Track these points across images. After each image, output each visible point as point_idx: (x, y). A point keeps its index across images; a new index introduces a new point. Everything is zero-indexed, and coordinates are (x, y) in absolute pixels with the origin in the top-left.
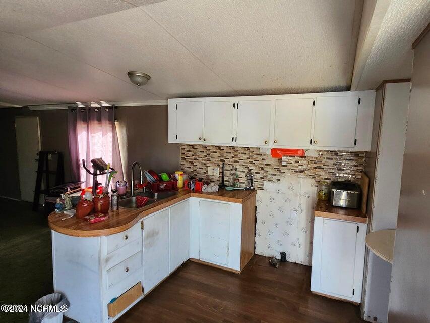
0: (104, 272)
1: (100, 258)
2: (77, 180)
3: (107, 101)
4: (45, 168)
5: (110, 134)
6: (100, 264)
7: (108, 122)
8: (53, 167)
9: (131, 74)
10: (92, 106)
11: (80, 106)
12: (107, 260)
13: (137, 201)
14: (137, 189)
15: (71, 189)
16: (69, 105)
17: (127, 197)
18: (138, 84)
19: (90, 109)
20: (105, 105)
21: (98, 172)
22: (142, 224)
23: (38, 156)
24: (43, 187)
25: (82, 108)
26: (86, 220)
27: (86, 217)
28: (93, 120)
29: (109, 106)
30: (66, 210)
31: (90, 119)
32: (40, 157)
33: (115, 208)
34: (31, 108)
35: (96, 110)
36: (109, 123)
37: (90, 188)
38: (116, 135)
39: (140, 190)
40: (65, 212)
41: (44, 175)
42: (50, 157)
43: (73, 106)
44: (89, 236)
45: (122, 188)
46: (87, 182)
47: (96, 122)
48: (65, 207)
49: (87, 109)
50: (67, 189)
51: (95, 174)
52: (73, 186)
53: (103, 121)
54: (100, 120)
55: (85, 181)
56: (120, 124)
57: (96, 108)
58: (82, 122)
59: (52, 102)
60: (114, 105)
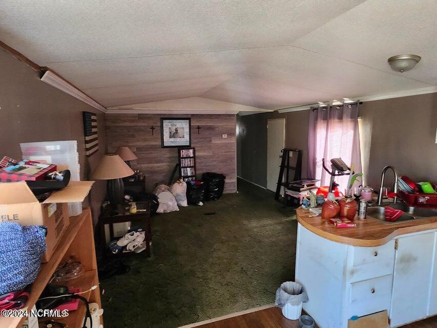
0: (348, 284)
1: (345, 267)
2: (313, 178)
3: (350, 98)
4: (286, 164)
5: (351, 132)
6: (344, 274)
7: (350, 119)
8: (293, 163)
9: (392, 61)
10: (334, 104)
11: (322, 105)
12: (352, 273)
13: (386, 212)
14: (386, 198)
15: (308, 186)
16: (312, 106)
17: (373, 206)
18: (401, 70)
19: (331, 107)
20: (348, 101)
21: (336, 172)
22: (396, 243)
23: (282, 153)
24: (284, 180)
25: (324, 108)
26: (333, 223)
27: (332, 219)
28: (334, 118)
29: (352, 102)
30: (311, 208)
31: (330, 117)
32: (283, 154)
33: (362, 217)
34: (280, 112)
35: (338, 108)
36: (351, 121)
37: (325, 187)
38: (357, 133)
39: (391, 200)
40: (310, 209)
41: (285, 170)
42: (291, 154)
43: (315, 106)
44: (336, 241)
45: (367, 193)
46: (322, 180)
47: (336, 120)
48: (310, 205)
49: (329, 108)
50: (304, 185)
51: (333, 174)
52: (309, 182)
53: (344, 119)
54: (341, 118)
55: (320, 179)
56: (364, 121)
57: (338, 106)
58: (322, 121)
59: (298, 104)
60: (359, 100)
